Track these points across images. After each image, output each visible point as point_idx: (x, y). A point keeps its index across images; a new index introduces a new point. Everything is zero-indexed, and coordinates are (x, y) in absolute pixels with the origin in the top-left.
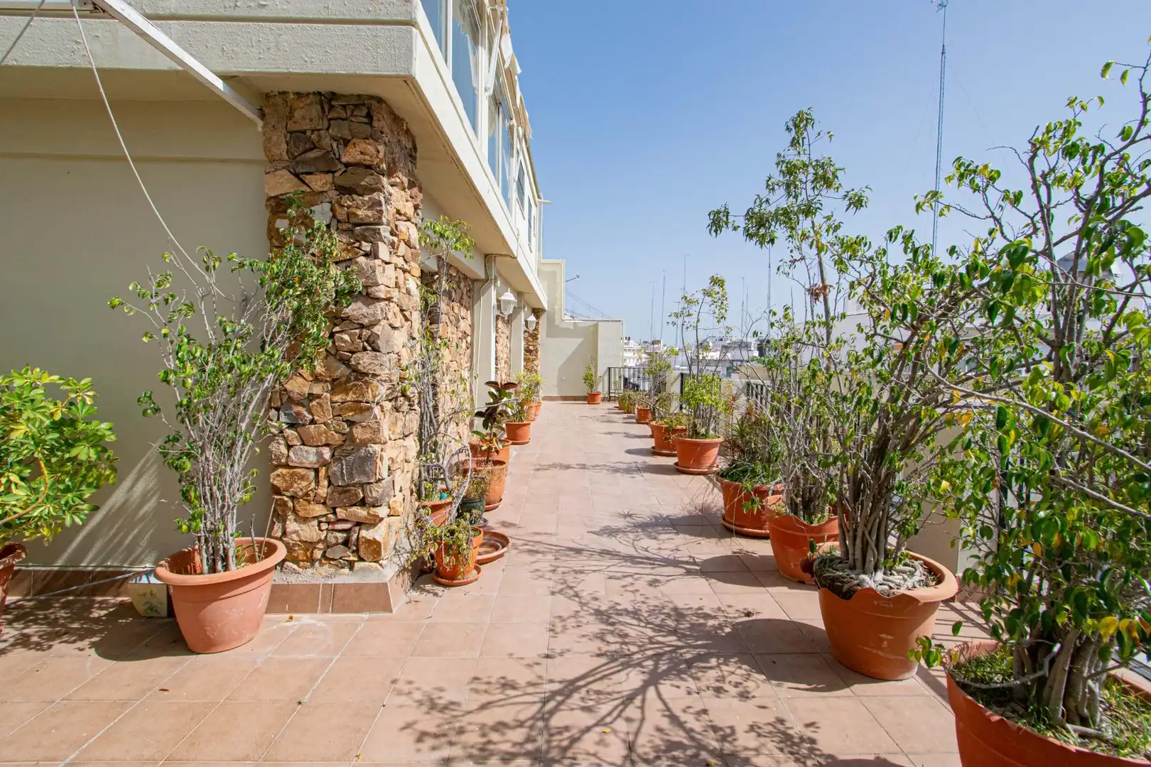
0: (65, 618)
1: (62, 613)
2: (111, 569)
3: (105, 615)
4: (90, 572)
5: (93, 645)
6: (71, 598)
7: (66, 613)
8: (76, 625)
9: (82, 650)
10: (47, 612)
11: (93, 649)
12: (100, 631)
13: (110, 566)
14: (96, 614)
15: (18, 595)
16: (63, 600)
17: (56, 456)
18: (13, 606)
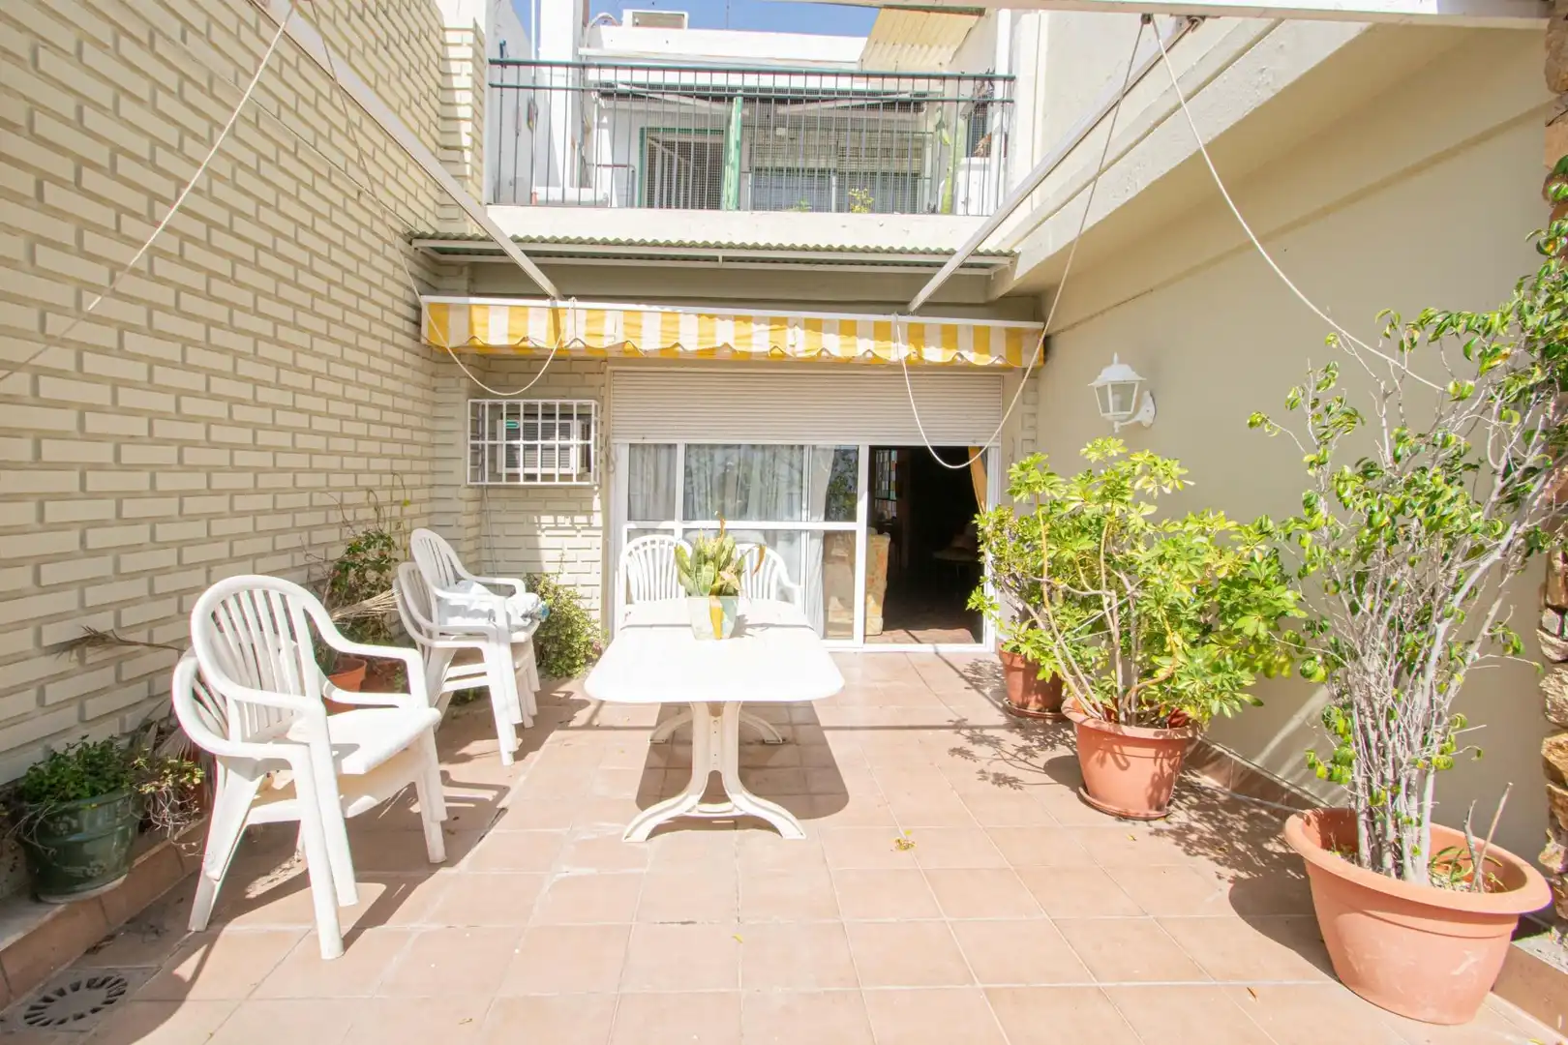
0: (1239, 832)
1: (1241, 826)
2: (1307, 797)
3: (1280, 854)
4: (1286, 790)
5: (1236, 880)
6: (1264, 813)
7: (1245, 828)
8: (1241, 847)
9: (1219, 877)
10: (1229, 815)
11: (1231, 885)
12: (1257, 870)
13: (1307, 793)
14: (1269, 847)
15: (1219, 781)
16: (1255, 810)
17: (1225, 622)
18: (1209, 791)
